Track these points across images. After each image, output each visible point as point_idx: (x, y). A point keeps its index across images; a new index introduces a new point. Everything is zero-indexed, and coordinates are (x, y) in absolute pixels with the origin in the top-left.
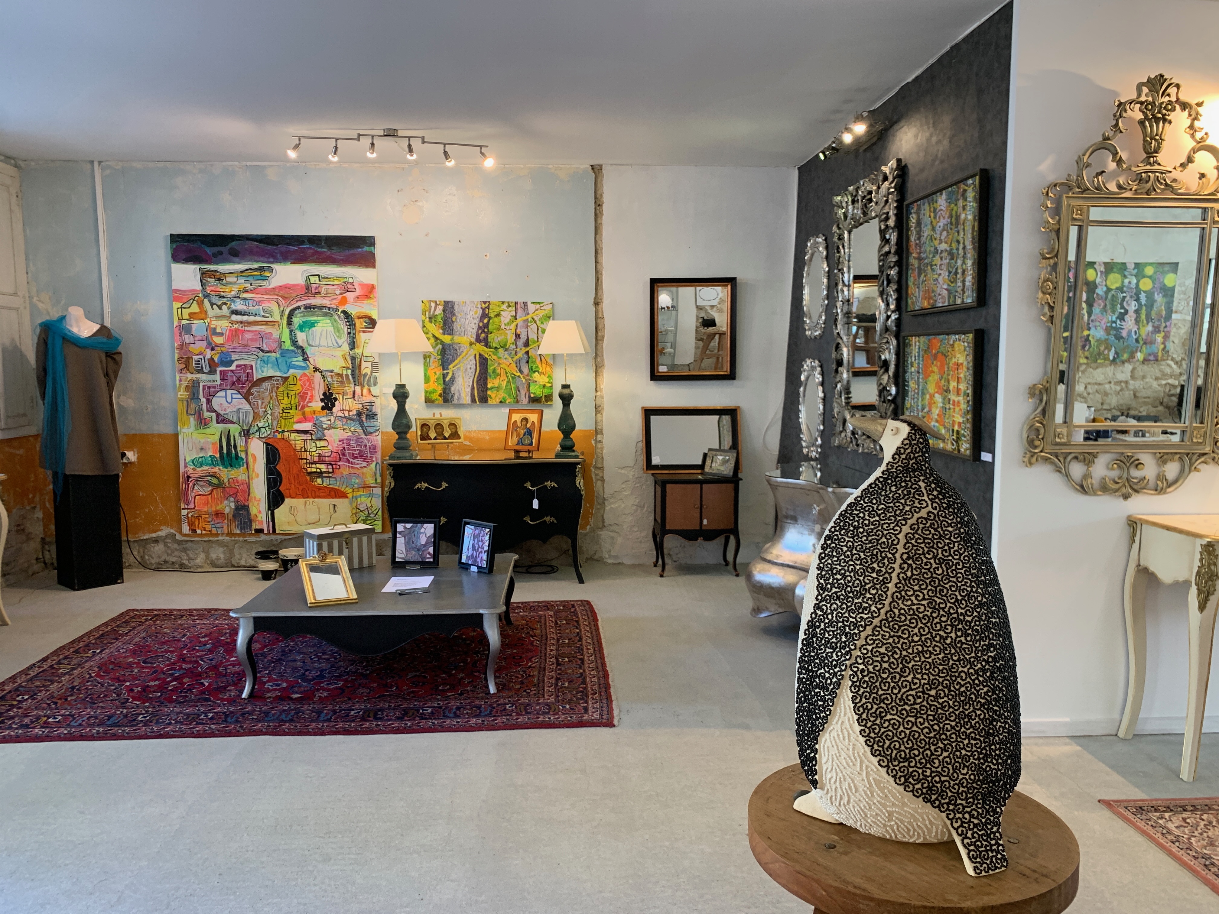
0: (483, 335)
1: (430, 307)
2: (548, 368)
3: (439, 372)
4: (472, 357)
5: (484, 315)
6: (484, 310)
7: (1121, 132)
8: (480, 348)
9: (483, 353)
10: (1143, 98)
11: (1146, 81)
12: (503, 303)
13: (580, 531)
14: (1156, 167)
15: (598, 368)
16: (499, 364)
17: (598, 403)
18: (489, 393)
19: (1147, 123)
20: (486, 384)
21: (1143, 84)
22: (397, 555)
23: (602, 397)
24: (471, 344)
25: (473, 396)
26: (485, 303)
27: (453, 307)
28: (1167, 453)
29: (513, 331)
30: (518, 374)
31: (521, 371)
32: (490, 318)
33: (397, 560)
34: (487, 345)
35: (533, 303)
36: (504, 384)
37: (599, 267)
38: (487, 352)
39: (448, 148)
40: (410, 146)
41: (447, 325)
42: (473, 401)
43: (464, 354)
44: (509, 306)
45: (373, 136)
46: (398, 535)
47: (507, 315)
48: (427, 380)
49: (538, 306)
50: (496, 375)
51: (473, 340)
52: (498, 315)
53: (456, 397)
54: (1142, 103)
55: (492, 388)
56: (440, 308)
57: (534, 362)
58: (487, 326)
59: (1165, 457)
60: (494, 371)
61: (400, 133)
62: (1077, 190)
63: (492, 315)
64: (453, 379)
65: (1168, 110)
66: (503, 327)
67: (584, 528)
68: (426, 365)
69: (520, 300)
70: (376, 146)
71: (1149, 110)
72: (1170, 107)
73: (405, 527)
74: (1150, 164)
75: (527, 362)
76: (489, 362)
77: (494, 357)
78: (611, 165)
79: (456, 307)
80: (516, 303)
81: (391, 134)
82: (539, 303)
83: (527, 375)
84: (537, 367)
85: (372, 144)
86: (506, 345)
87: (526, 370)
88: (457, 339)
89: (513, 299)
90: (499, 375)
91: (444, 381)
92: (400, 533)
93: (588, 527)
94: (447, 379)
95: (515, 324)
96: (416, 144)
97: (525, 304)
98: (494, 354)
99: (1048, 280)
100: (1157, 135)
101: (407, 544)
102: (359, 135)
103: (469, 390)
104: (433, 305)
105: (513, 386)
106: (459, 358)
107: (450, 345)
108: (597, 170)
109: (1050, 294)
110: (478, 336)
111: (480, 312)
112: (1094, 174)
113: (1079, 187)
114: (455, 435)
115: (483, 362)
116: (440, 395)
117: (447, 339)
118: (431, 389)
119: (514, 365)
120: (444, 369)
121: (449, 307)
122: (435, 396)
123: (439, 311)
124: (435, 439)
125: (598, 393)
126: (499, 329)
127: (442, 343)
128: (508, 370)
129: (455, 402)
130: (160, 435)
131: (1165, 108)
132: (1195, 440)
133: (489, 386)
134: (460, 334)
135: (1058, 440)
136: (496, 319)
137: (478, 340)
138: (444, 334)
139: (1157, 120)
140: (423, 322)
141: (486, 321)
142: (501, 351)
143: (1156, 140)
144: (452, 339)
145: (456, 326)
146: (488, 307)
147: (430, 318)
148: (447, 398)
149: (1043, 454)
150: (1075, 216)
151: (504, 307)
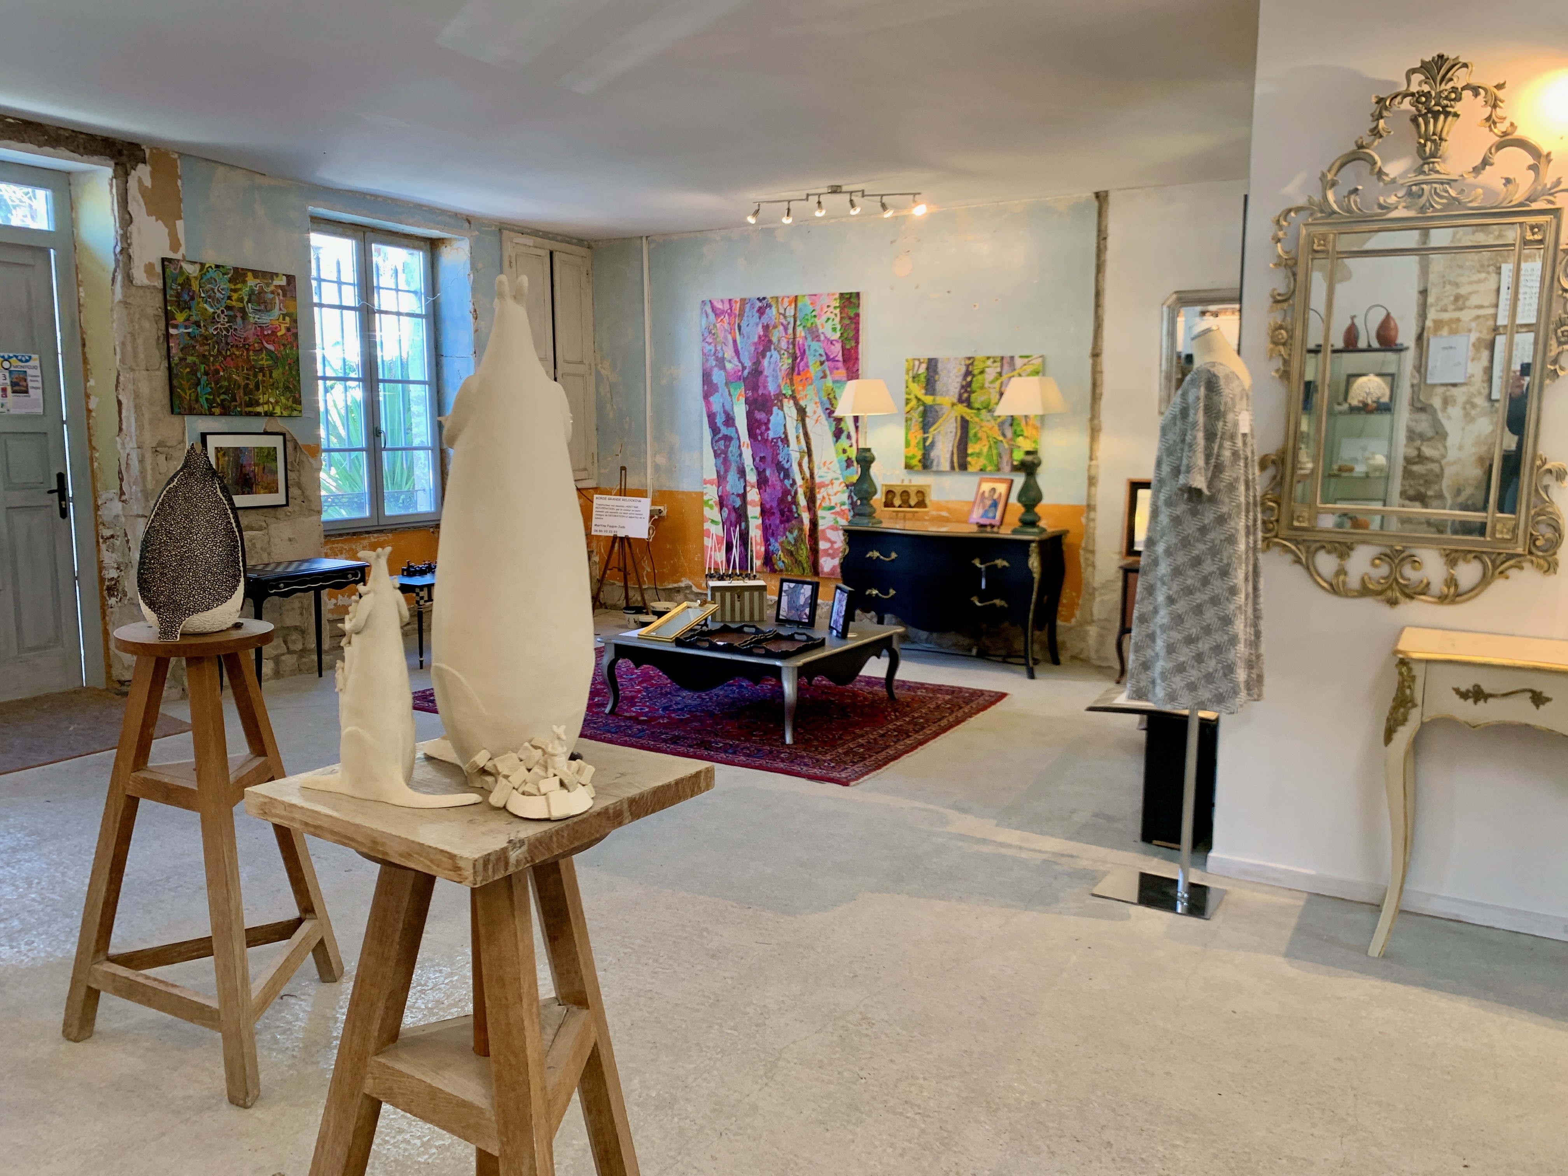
0: (965, 395)
1: (914, 366)
2: (1034, 432)
3: (920, 435)
4: (954, 419)
5: (968, 373)
6: (968, 366)
7: (1381, 136)
8: (962, 409)
9: (964, 415)
10: (1414, 88)
11: (1418, 65)
12: (988, 358)
13: (1060, 623)
14: (1435, 176)
15: (1094, 432)
16: (981, 427)
17: (1093, 473)
18: (969, 459)
19: (1421, 120)
20: (966, 449)
21: (1413, 71)
22: (781, 612)
23: (1097, 466)
24: (953, 405)
25: (952, 462)
26: (969, 358)
27: (936, 365)
28: (1456, 551)
29: (998, 390)
30: (1001, 438)
31: (1004, 435)
32: (974, 376)
33: (781, 617)
34: (969, 406)
35: (1021, 357)
36: (985, 450)
37: (1100, 312)
38: (968, 413)
39: (885, 199)
40: (851, 201)
41: (930, 386)
42: (953, 468)
43: (945, 416)
44: (995, 362)
45: (819, 195)
46: (783, 594)
47: (992, 372)
48: (907, 444)
49: (1026, 360)
50: (978, 439)
51: (955, 400)
52: (982, 372)
53: (935, 463)
54: (1413, 95)
55: (972, 454)
56: (924, 366)
57: (1019, 424)
58: (969, 384)
59: (1453, 555)
60: (975, 435)
61: (844, 189)
62: (1319, 215)
63: (976, 372)
64: (933, 444)
65: (1451, 100)
66: (987, 385)
67: (1068, 619)
68: (908, 429)
69: (1007, 354)
70: (823, 204)
71: (1423, 103)
72: (1453, 96)
73: (789, 587)
74: (1424, 173)
75: (1011, 425)
76: (971, 425)
77: (976, 419)
78: (1119, 190)
79: (940, 365)
80: (1002, 358)
81: (836, 190)
82: (1027, 357)
83: (1011, 440)
84: (1022, 431)
85: (819, 203)
86: (989, 405)
87: (1009, 434)
88: (939, 399)
89: (998, 353)
90: (980, 439)
91: (924, 446)
92: (785, 591)
93: (1073, 620)
94: (927, 444)
95: (999, 382)
96: (857, 199)
97: (1012, 358)
98: (977, 415)
99: (1281, 327)
100: (1434, 134)
101: (789, 602)
102: (808, 195)
103: (948, 456)
104: (917, 363)
105: (995, 452)
106: (940, 421)
107: (931, 406)
108: (1101, 198)
109: (1284, 344)
110: (960, 395)
111: (964, 369)
112: (1346, 194)
113: (1322, 211)
114: (921, 504)
115: (965, 424)
116: (920, 461)
117: (928, 400)
118: (910, 454)
119: (996, 428)
120: (924, 433)
121: (932, 365)
122: (914, 462)
123: (922, 369)
124: (900, 506)
125: (1094, 462)
126: (982, 387)
127: (924, 404)
128: (990, 433)
129: (934, 468)
130: (683, 493)
131: (1446, 98)
132: (1498, 536)
133: (970, 451)
134: (942, 395)
135: (1296, 524)
136: (980, 377)
137: (960, 401)
138: (926, 394)
139: (1436, 115)
140: (907, 382)
141: (969, 379)
142: (984, 412)
143: (1434, 141)
144: (934, 400)
145: (939, 386)
146: (972, 364)
147: (914, 378)
148: (926, 464)
149: (1276, 540)
150: (1316, 247)
151: (989, 362)
